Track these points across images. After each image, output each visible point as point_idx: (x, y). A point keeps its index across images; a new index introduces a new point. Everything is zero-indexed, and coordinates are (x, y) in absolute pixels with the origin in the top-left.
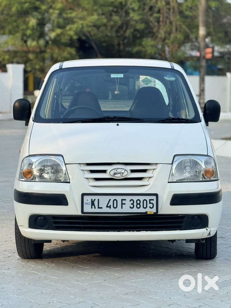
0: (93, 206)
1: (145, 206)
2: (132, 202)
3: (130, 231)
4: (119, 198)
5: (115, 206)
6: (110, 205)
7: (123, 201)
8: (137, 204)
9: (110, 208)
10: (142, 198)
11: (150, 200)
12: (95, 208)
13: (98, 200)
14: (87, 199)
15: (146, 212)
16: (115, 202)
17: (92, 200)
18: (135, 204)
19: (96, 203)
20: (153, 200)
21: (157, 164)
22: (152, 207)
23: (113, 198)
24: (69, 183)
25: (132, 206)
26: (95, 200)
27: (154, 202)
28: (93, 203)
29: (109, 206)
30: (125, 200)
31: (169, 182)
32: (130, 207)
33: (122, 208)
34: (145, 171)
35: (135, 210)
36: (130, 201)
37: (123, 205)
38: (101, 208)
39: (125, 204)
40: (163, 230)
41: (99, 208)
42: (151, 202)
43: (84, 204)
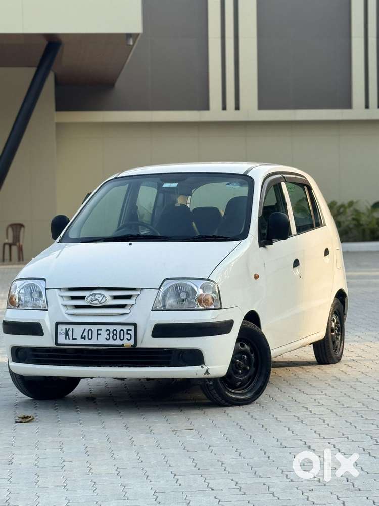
0: (67, 337)
1: (122, 338)
2: (108, 332)
4: (94, 328)
5: (90, 337)
6: (85, 336)
7: (99, 331)
8: (114, 335)
9: (85, 339)
10: (118, 328)
11: (128, 330)
12: (69, 339)
13: (73, 329)
14: (62, 328)
15: (123, 344)
16: (90, 332)
17: (66, 329)
18: (111, 335)
19: (70, 333)
20: (131, 330)
21: (142, 289)
22: (129, 338)
23: (88, 327)
24: (47, 310)
25: (108, 337)
26: (69, 329)
27: (132, 333)
28: (67, 334)
29: (83, 336)
30: (101, 330)
31: (152, 310)
32: (106, 338)
33: (97, 339)
34: (129, 297)
35: (111, 342)
36: (106, 331)
37: (98, 336)
38: (76, 339)
39: (100, 335)
40: (148, 367)
41: (73, 339)
42: (129, 332)
43: (58, 334)
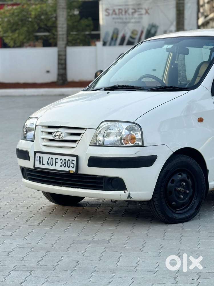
1: (69, 166)
3: (67, 187)
4: (54, 157)
5: (52, 164)
6: (49, 163)
7: (57, 160)
9: (49, 165)
10: (67, 158)
11: (72, 160)
12: (41, 164)
13: (43, 157)
14: (38, 156)
16: (52, 159)
18: (63, 163)
20: (74, 160)
21: (87, 128)
22: (73, 166)
23: (51, 156)
24: (33, 141)
25: (61, 165)
26: (41, 157)
27: (75, 162)
28: (40, 160)
30: (57, 159)
31: (90, 146)
33: (55, 166)
35: (63, 168)
36: (60, 160)
37: (56, 163)
38: (44, 164)
39: (57, 162)
40: (89, 189)
42: (73, 162)
43: (36, 160)
